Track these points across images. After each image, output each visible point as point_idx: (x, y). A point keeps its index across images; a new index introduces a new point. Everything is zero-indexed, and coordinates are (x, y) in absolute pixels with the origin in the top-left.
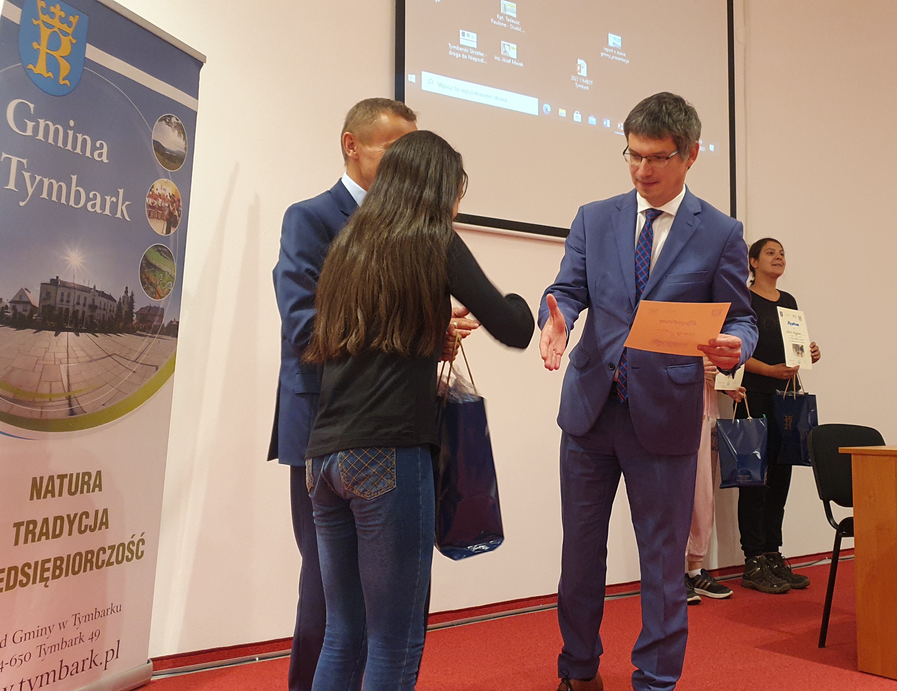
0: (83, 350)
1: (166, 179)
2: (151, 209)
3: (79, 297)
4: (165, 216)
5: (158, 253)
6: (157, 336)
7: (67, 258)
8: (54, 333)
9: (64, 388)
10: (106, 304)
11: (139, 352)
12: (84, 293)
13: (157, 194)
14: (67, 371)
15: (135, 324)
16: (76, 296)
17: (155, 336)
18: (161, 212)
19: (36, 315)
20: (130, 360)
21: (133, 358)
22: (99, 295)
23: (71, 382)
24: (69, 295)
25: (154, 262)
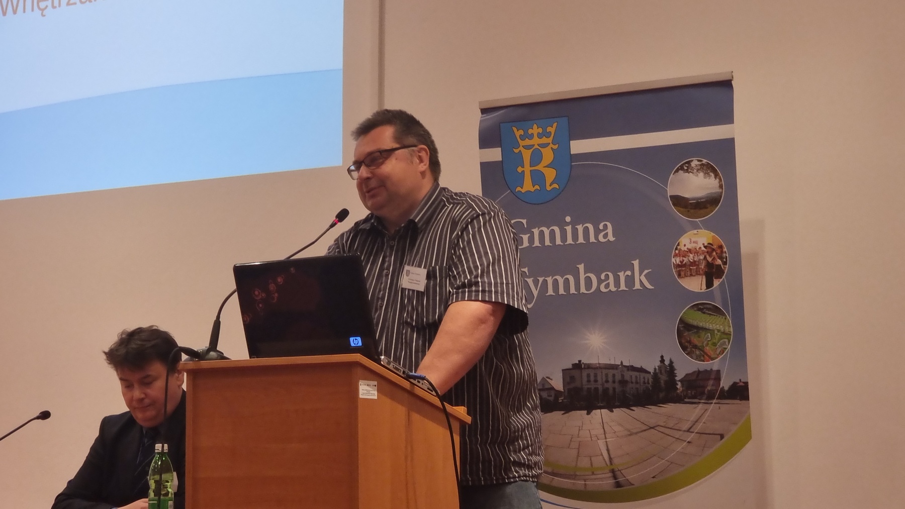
0: (620, 425)
1: (696, 230)
2: (680, 269)
3: (607, 375)
4: (701, 271)
5: (700, 312)
6: (714, 401)
7: (588, 342)
8: (585, 412)
9: (605, 462)
10: (638, 377)
11: (692, 421)
12: (611, 370)
13: (686, 250)
14: (606, 445)
15: (681, 393)
16: (604, 374)
17: (711, 401)
18: (695, 268)
19: (563, 398)
20: (680, 430)
21: (686, 427)
22: (628, 370)
23: (612, 456)
24: (596, 375)
25: (695, 323)
